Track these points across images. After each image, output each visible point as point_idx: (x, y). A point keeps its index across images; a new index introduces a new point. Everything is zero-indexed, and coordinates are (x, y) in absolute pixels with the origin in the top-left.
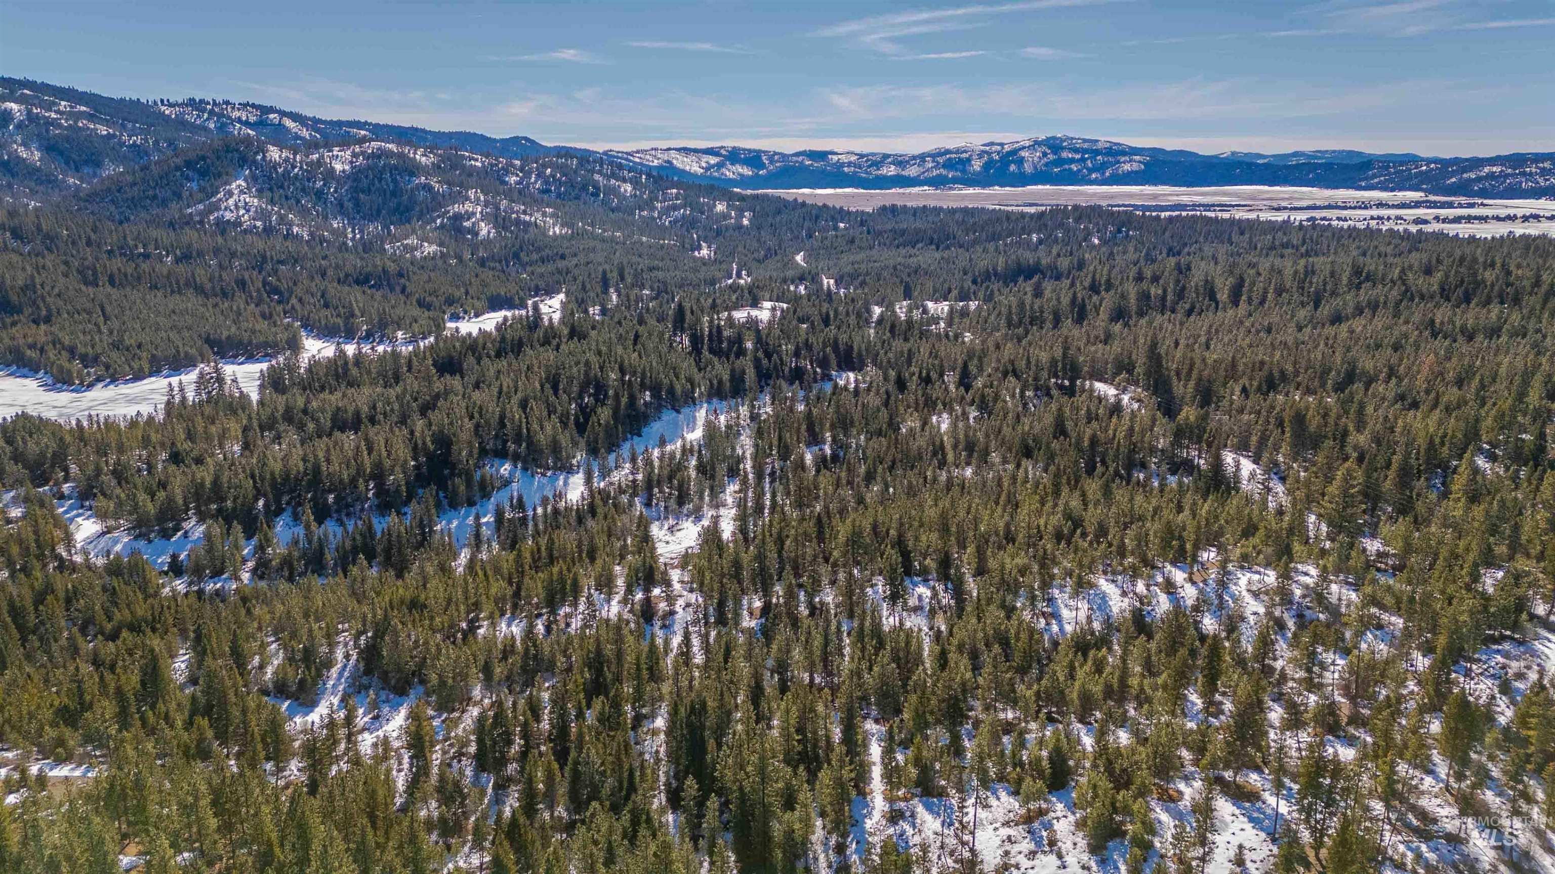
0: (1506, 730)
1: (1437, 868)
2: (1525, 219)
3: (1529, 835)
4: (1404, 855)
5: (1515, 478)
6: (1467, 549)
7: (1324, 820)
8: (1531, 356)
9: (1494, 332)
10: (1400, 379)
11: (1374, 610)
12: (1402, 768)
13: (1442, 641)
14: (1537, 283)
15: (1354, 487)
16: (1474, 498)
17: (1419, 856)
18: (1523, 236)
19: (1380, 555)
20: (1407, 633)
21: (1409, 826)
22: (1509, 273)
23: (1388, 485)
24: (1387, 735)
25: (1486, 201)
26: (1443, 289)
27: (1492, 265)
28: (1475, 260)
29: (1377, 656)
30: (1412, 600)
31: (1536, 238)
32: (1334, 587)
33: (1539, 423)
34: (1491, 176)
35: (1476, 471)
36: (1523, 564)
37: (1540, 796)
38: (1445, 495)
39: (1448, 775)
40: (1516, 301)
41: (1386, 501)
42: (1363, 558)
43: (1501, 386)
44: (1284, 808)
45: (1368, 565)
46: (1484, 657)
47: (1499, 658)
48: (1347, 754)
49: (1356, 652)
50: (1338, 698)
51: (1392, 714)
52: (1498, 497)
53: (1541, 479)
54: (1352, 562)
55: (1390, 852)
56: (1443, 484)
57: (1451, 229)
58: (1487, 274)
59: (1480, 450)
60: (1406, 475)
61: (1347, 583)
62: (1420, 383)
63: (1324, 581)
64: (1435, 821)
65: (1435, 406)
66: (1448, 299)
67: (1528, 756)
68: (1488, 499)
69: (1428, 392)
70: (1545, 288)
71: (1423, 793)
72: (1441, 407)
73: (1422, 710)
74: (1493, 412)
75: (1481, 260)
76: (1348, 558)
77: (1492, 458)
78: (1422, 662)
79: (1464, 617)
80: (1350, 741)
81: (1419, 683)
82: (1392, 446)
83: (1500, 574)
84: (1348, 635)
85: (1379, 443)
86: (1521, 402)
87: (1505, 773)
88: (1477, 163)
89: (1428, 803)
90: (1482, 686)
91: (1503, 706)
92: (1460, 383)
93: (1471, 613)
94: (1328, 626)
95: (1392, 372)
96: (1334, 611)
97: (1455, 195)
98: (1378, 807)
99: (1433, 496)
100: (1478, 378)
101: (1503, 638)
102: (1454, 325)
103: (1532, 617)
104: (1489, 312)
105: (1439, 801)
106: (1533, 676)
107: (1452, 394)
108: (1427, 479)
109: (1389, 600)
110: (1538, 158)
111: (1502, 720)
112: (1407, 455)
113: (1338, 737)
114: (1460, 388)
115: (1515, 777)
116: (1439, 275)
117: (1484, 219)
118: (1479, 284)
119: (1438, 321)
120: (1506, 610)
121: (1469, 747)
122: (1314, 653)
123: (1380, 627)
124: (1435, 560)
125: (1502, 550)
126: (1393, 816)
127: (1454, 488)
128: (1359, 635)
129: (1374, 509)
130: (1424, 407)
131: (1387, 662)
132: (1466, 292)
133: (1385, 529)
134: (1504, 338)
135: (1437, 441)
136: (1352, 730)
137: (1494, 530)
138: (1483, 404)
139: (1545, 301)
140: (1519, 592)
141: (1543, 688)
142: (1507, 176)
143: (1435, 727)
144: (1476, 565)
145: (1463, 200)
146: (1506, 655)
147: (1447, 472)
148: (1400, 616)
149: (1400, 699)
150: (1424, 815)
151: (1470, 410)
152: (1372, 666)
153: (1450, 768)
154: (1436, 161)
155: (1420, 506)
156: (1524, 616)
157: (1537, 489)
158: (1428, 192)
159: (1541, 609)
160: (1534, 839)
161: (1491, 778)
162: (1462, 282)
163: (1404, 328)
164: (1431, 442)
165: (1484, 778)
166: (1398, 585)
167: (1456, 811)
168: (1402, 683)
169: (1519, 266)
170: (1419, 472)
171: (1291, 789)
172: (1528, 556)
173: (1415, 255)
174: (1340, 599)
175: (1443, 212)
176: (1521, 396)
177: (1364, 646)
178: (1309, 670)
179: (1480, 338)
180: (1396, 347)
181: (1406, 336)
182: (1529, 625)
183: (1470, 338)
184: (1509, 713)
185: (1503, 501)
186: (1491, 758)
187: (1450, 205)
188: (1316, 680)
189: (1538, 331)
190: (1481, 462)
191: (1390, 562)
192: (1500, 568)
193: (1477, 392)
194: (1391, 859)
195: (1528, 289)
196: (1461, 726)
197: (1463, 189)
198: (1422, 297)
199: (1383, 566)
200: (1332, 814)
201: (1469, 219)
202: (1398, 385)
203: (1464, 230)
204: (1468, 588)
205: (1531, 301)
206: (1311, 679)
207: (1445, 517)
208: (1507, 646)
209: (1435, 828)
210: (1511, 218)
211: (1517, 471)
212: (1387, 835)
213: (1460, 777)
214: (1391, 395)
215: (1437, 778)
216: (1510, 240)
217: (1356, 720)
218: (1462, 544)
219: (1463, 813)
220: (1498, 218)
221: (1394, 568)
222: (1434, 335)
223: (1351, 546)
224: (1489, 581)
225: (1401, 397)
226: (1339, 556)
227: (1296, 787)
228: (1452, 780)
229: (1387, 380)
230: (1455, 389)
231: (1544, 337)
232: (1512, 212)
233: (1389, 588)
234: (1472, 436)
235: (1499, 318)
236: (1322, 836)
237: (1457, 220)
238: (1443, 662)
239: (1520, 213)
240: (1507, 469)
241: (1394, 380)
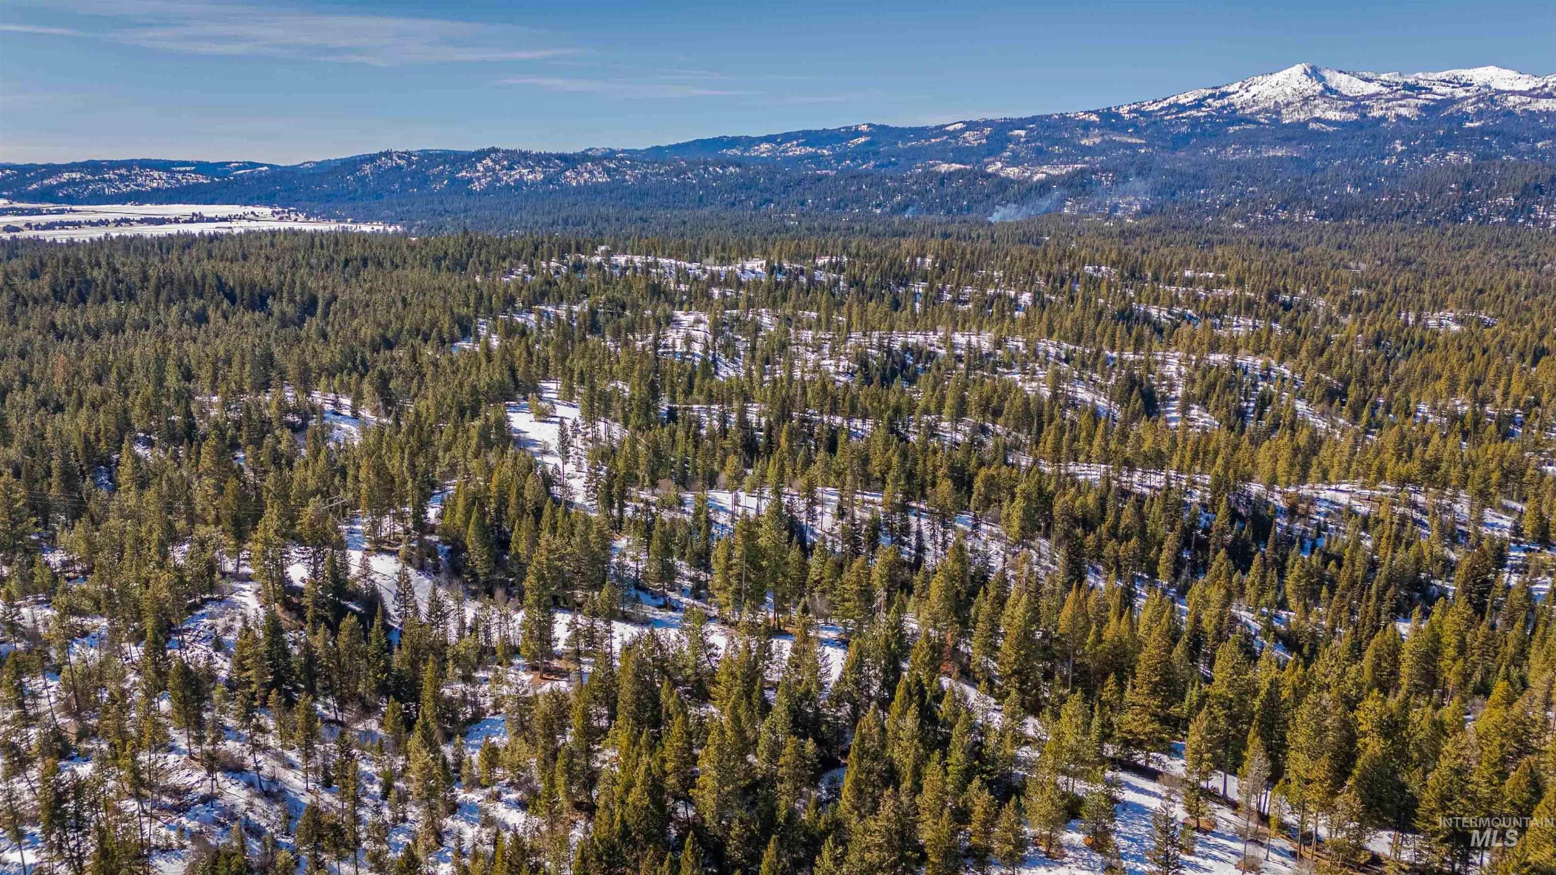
0: (229, 682)
1: (201, 832)
2: (118, 223)
3: (271, 762)
4: (167, 837)
5: (175, 457)
6: (150, 532)
7: (78, 845)
8: (159, 345)
9: (118, 328)
10: (36, 385)
11: (74, 620)
12: (143, 757)
13: (149, 623)
14: (145, 278)
15: (17, 501)
16: (143, 484)
17: (182, 830)
18: (119, 237)
19: (64, 564)
20: (114, 631)
21: (164, 808)
22: (116, 271)
23: (54, 492)
24: (121, 732)
25: (74, 208)
26: (55, 292)
27: (99, 265)
28: (79, 261)
29: (90, 663)
30: (110, 595)
31: (132, 239)
32: (25, 611)
33: (183, 401)
34: (72, 182)
35: (137, 458)
36: (202, 531)
37: (271, 724)
38: (114, 488)
39: (189, 744)
40: (131, 296)
41: (58, 510)
42: (48, 571)
43: (139, 375)
44: (30, 857)
45: (55, 578)
46: (192, 626)
47: (206, 621)
48: (85, 770)
49: (67, 667)
50: (61, 720)
51: (120, 708)
52: (165, 477)
53: (199, 453)
54: (37, 580)
55: (153, 841)
56: (110, 480)
57: (47, 235)
58: (95, 273)
59: (137, 439)
60: (70, 479)
61: (38, 603)
62: (59, 385)
63: (12, 606)
64: (188, 791)
65: (80, 404)
66: (62, 300)
67: (253, 694)
68: (156, 481)
69: (69, 393)
70: (153, 281)
71: (170, 771)
72: (86, 404)
73: (149, 695)
74: (139, 401)
75: (85, 260)
76: (32, 576)
77: (150, 444)
78: (136, 652)
79: (165, 593)
80: (85, 757)
81: (139, 672)
82: (47, 453)
83: (186, 547)
84: (53, 654)
85: (32, 453)
86: (161, 386)
87: (236, 716)
88: (53, 170)
89: (177, 779)
90: (198, 651)
91: (221, 662)
92: (99, 379)
93: (170, 587)
94: (29, 651)
95: (25, 380)
96: (33, 636)
97: (40, 202)
98: (131, 805)
99: (103, 493)
100: (114, 370)
101: (204, 602)
102: (76, 323)
103: (224, 574)
104: (107, 308)
105: (186, 772)
106: (238, 625)
107: (94, 391)
108: (92, 478)
109: (87, 604)
110: (113, 165)
111: (223, 674)
112: (65, 458)
113: (72, 759)
114: (100, 384)
115: (247, 716)
116: (47, 278)
117: (77, 225)
118: (90, 283)
119: (59, 323)
120: (200, 575)
121: (200, 709)
122: (21, 684)
123: (85, 634)
124: (122, 552)
125: (181, 524)
126: (147, 807)
127: (122, 479)
128: (65, 648)
129: (46, 522)
130: (69, 409)
131: (101, 664)
132: (80, 291)
133: (64, 537)
134: (129, 332)
135: (92, 438)
136: (84, 745)
137: (170, 508)
138: (127, 395)
139: (157, 294)
140: (208, 555)
141: (249, 630)
142: (88, 182)
143: (165, 705)
144: (162, 544)
145: (51, 207)
146: (211, 616)
147: (111, 467)
148: (102, 615)
149: (123, 693)
150: (176, 792)
151: (115, 403)
152: (88, 675)
153: (189, 736)
154: (11, 167)
155: (92, 505)
156: (217, 576)
157: (198, 461)
158: (11, 198)
159: (229, 567)
160: (276, 763)
161: (228, 729)
162: (73, 282)
163: (26, 334)
164: (87, 441)
165: (221, 731)
166: (92, 587)
167: (203, 773)
168: (122, 678)
169: (124, 265)
170: (83, 473)
171: (33, 835)
172: (206, 523)
173: (15, 263)
174: (35, 621)
175: (34, 219)
176: (160, 381)
177: (73, 659)
178: (21, 705)
179: (106, 335)
180: (22, 355)
181: (29, 341)
182: (223, 583)
183: (96, 336)
184: (227, 666)
185: (169, 479)
186: (223, 711)
187: (39, 212)
188: (32, 712)
189: (159, 322)
190: (140, 450)
191: (78, 568)
192: (184, 542)
193: (118, 383)
194: (157, 847)
195: (139, 285)
196: (188, 693)
197: (47, 195)
198: (36, 301)
199: (71, 575)
200: (85, 835)
201: (63, 225)
202: (36, 390)
203: (61, 236)
204: (161, 566)
205: (144, 295)
206: (26, 713)
207: (121, 510)
208: (209, 608)
209: (190, 797)
210: (106, 223)
211: (176, 451)
212: (146, 827)
213: (200, 740)
214: (31, 402)
215: (179, 752)
216: (106, 242)
217: (84, 734)
218: (144, 529)
219: (211, 770)
220: (91, 224)
221: (84, 573)
222: (60, 337)
223: (32, 564)
224: (178, 556)
225: (43, 403)
226: (22, 579)
227: (37, 830)
228: (193, 747)
229: (23, 388)
230: (95, 386)
231: (166, 326)
232: (103, 217)
233: (84, 593)
234: (125, 426)
235: (119, 315)
236: (80, 864)
237: (50, 226)
238: (156, 642)
239: (111, 217)
240: (166, 451)
241: (30, 387)
